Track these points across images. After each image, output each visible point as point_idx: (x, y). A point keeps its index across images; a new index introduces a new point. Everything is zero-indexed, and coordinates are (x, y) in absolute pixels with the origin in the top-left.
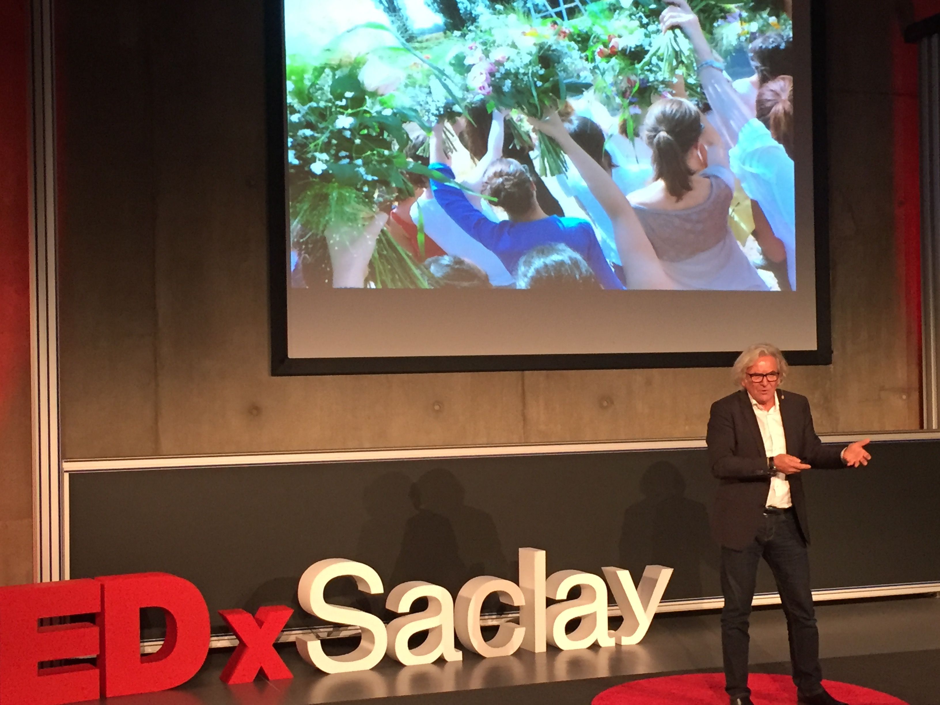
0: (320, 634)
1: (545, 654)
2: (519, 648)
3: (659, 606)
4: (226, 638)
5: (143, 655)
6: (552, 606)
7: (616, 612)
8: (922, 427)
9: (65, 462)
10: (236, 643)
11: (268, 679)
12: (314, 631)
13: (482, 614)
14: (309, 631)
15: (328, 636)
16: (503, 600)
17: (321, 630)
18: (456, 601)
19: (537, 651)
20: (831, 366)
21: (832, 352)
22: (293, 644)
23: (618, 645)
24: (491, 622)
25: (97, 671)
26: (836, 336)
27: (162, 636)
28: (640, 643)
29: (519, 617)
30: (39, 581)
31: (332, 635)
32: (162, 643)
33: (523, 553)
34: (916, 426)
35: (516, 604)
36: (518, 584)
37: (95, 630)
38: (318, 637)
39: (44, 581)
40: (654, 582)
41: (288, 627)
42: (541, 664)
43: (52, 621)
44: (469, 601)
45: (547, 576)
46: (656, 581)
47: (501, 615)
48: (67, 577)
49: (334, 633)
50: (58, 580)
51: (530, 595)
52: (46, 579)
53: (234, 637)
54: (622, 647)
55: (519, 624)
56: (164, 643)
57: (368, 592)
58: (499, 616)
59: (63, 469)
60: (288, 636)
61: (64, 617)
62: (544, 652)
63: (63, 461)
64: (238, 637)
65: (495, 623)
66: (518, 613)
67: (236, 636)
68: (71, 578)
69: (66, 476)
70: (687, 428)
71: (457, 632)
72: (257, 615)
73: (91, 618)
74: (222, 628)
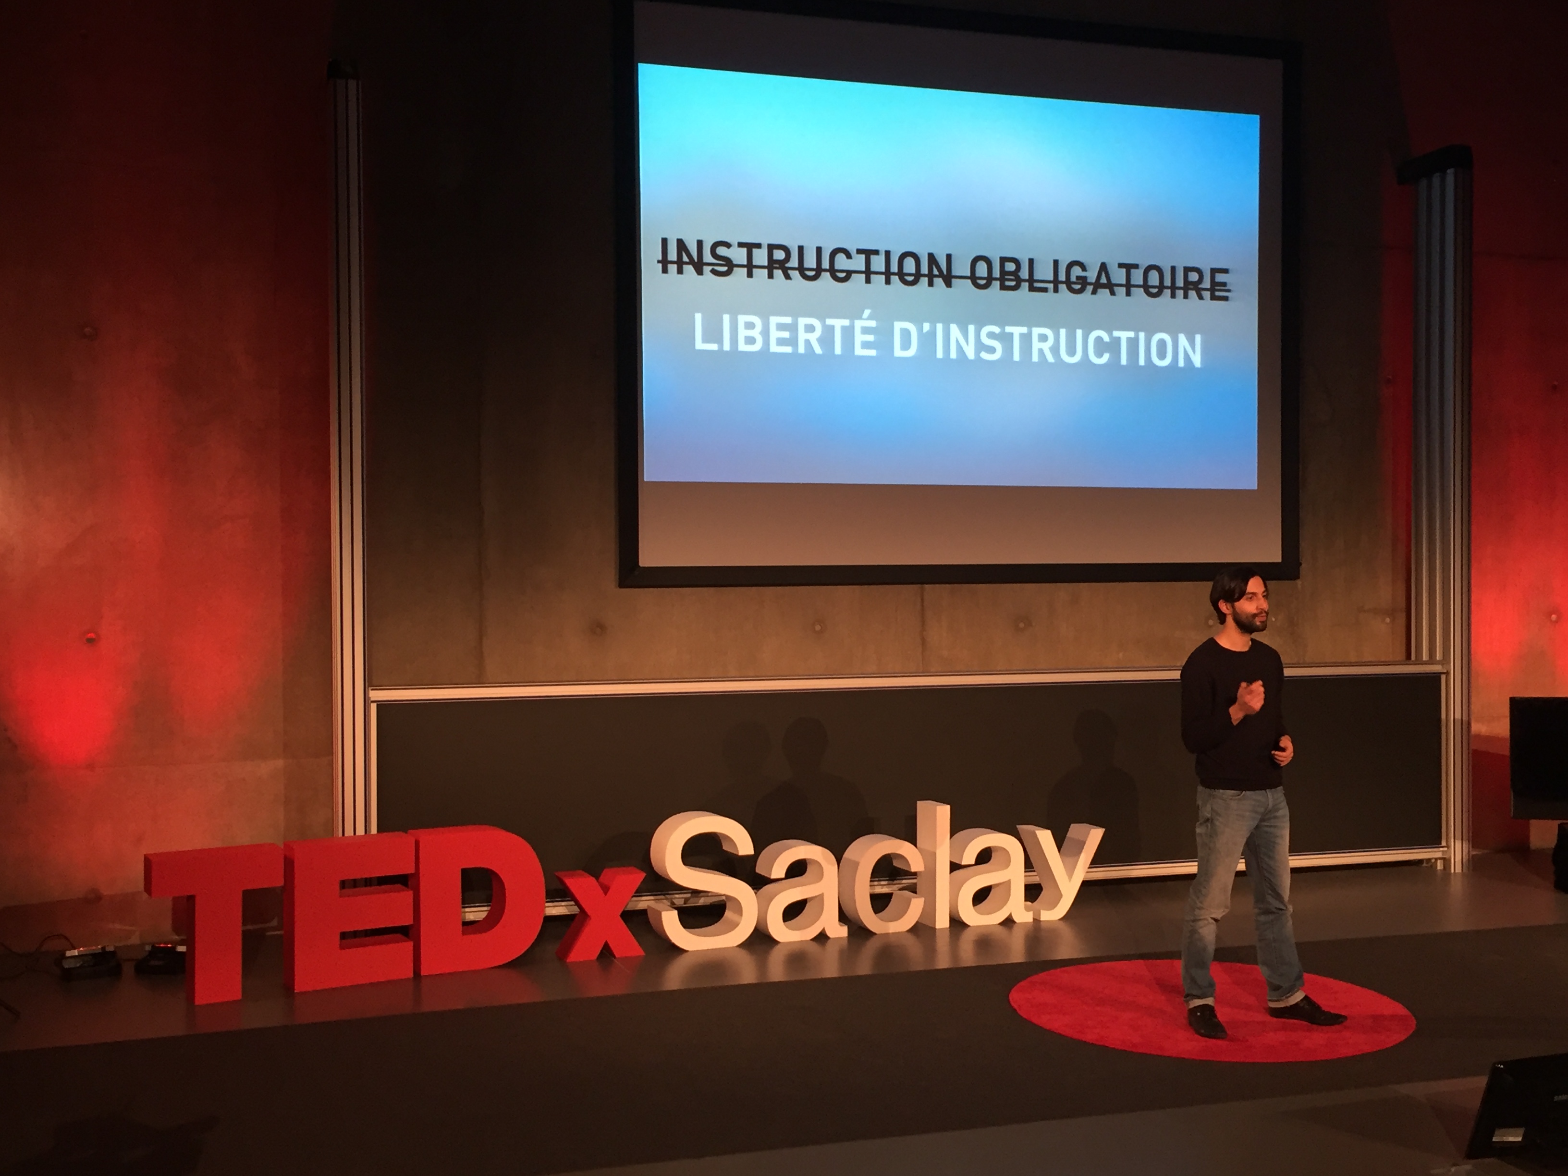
0: (675, 901)
1: (948, 932)
2: (917, 922)
3: (1087, 872)
4: (563, 904)
5: (466, 924)
6: (955, 872)
7: (1035, 879)
8: (1409, 656)
9: (372, 690)
10: (575, 910)
11: (615, 957)
12: (667, 896)
13: (873, 879)
14: (662, 897)
15: (685, 904)
16: (896, 863)
17: (677, 896)
18: (841, 864)
19: (938, 926)
20: (1299, 582)
21: (1301, 564)
22: (644, 912)
23: (1037, 921)
24: (882, 888)
25: (410, 944)
26: (1304, 545)
27: (487, 900)
28: (1064, 918)
29: (915, 884)
30: (340, 835)
31: (689, 902)
32: (489, 908)
33: (922, 806)
34: (1402, 656)
35: (913, 870)
36: (915, 845)
37: (408, 895)
38: (674, 906)
39: (346, 835)
40: (1080, 846)
41: (639, 893)
42: (943, 943)
43: (355, 883)
44: (856, 865)
45: (951, 836)
46: (1085, 843)
47: (893, 880)
48: (374, 830)
49: (692, 900)
50: (363, 833)
51: (930, 859)
52: (349, 832)
53: (572, 903)
54: (1041, 923)
55: (915, 893)
56: (491, 909)
57: (735, 853)
58: (891, 882)
59: (369, 698)
60: (637, 902)
61: (371, 878)
62: (947, 928)
63: (370, 688)
64: (577, 903)
65: (885, 890)
66: (916, 878)
67: (575, 902)
68: (378, 831)
69: (374, 708)
70: (1121, 655)
71: (841, 902)
72: (601, 879)
73: (403, 881)
74: (558, 893)
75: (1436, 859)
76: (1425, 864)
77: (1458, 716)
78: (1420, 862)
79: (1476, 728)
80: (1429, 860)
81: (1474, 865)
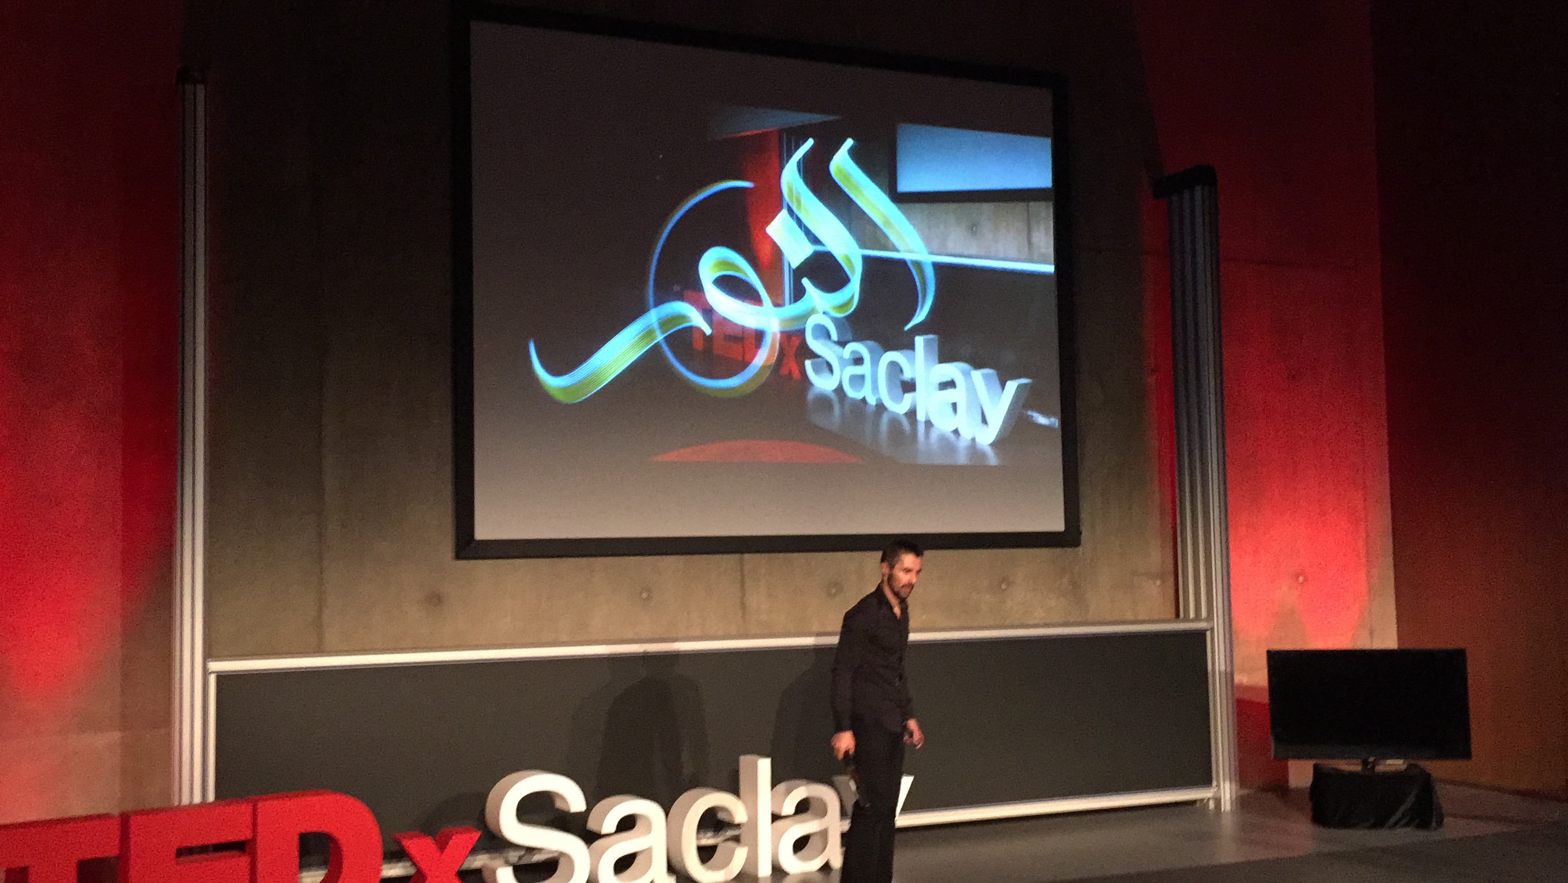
0: (509, 858)
2: (740, 872)
4: (400, 865)
6: (776, 823)
8: (1178, 615)
9: (211, 661)
10: (412, 871)
12: (504, 856)
13: (699, 832)
14: (499, 856)
15: (519, 861)
16: (721, 816)
17: (511, 853)
18: (670, 818)
19: (760, 875)
20: (1080, 549)
21: (1081, 533)
22: (478, 872)
24: (708, 840)
26: (1085, 516)
29: (739, 835)
30: (177, 803)
31: (524, 859)
33: (745, 761)
34: (1172, 615)
35: (737, 821)
36: (739, 797)
37: (245, 860)
38: (509, 864)
39: (182, 802)
41: (475, 851)
43: (191, 851)
44: (684, 816)
47: (718, 832)
48: (211, 797)
49: (527, 857)
50: (200, 801)
51: (752, 810)
52: (185, 800)
53: (410, 864)
55: (739, 844)
56: (329, 872)
57: (567, 810)
58: (716, 834)
59: (208, 669)
60: (472, 861)
62: (768, 877)
63: (209, 660)
64: (414, 864)
65: (711, 842)
66: (739, 830)
67: (412, 863)
68: (215, 800)
69: (212, 679)
70: (924, 617)
71: (669, 855)
72: (440, 839)
73: (240, 847)
74: (396, 855)
75: (1209, 799)
76: (1198, 805)
77: (1223, 668)
78: (1193, 803)
79: (1238, 679)
80: (1202, 800)
81: (1242, 803)
